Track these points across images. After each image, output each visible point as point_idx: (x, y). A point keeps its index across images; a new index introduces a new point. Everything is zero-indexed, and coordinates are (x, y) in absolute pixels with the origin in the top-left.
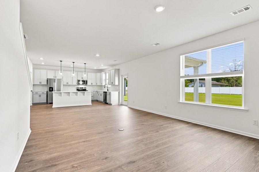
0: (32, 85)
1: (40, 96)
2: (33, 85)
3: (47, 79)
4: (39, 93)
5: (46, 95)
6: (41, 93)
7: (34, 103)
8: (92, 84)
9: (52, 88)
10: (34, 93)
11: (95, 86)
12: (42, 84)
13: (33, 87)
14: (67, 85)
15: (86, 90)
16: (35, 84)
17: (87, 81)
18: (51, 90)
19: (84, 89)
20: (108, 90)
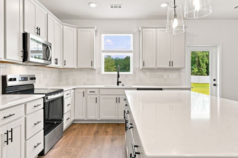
20: (120, 82)
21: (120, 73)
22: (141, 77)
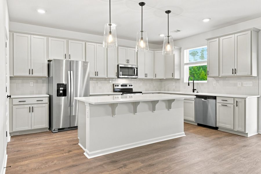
0: (8, 79)
1: (31, 110)
2: (10, 77)
3: (49, 61)
4: (28, 101)
5: (47, 106)
6: (34, 101)
7: (14, 130)
8: (146, 75)
9: (65, 86)
10: (16, 102)
11: (152, 80)
12: (35, 74)
13: (11, 83)
14: (96, 78)
15: (132, 89)
16: (15, 74)
17: (137, 68)
18: (61, 92)
19: (128, 87)
20: (196, 90)
21: (195, 82)
22: (214, 85)
